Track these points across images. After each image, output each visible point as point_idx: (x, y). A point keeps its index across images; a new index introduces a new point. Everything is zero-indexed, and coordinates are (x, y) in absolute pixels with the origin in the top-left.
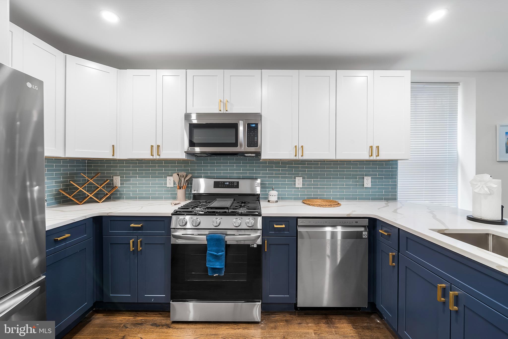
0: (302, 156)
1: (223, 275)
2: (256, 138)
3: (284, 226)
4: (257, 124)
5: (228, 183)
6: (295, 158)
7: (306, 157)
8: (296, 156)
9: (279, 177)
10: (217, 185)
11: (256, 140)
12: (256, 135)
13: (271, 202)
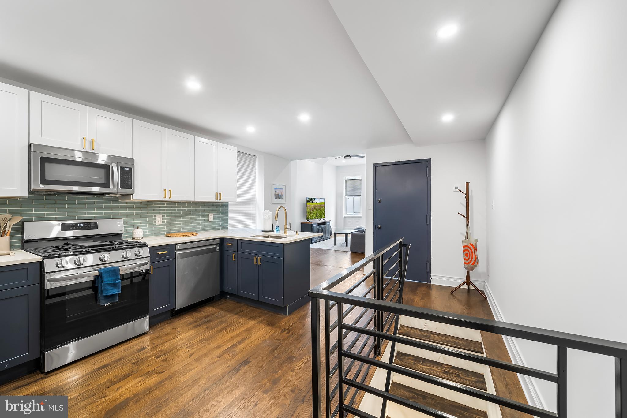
0: (170, 198)
1: (117, 301)
2: (129, 181)
3: (166, 252)
4: (130, 169)
5: (82, 225)
6: (164, 199)
7: (173, 199)
8: (165, 197)
9: (140, 216)
10: (65, 228)
11: (129, 183)
12: (130, 178)
13: (136, 239)
